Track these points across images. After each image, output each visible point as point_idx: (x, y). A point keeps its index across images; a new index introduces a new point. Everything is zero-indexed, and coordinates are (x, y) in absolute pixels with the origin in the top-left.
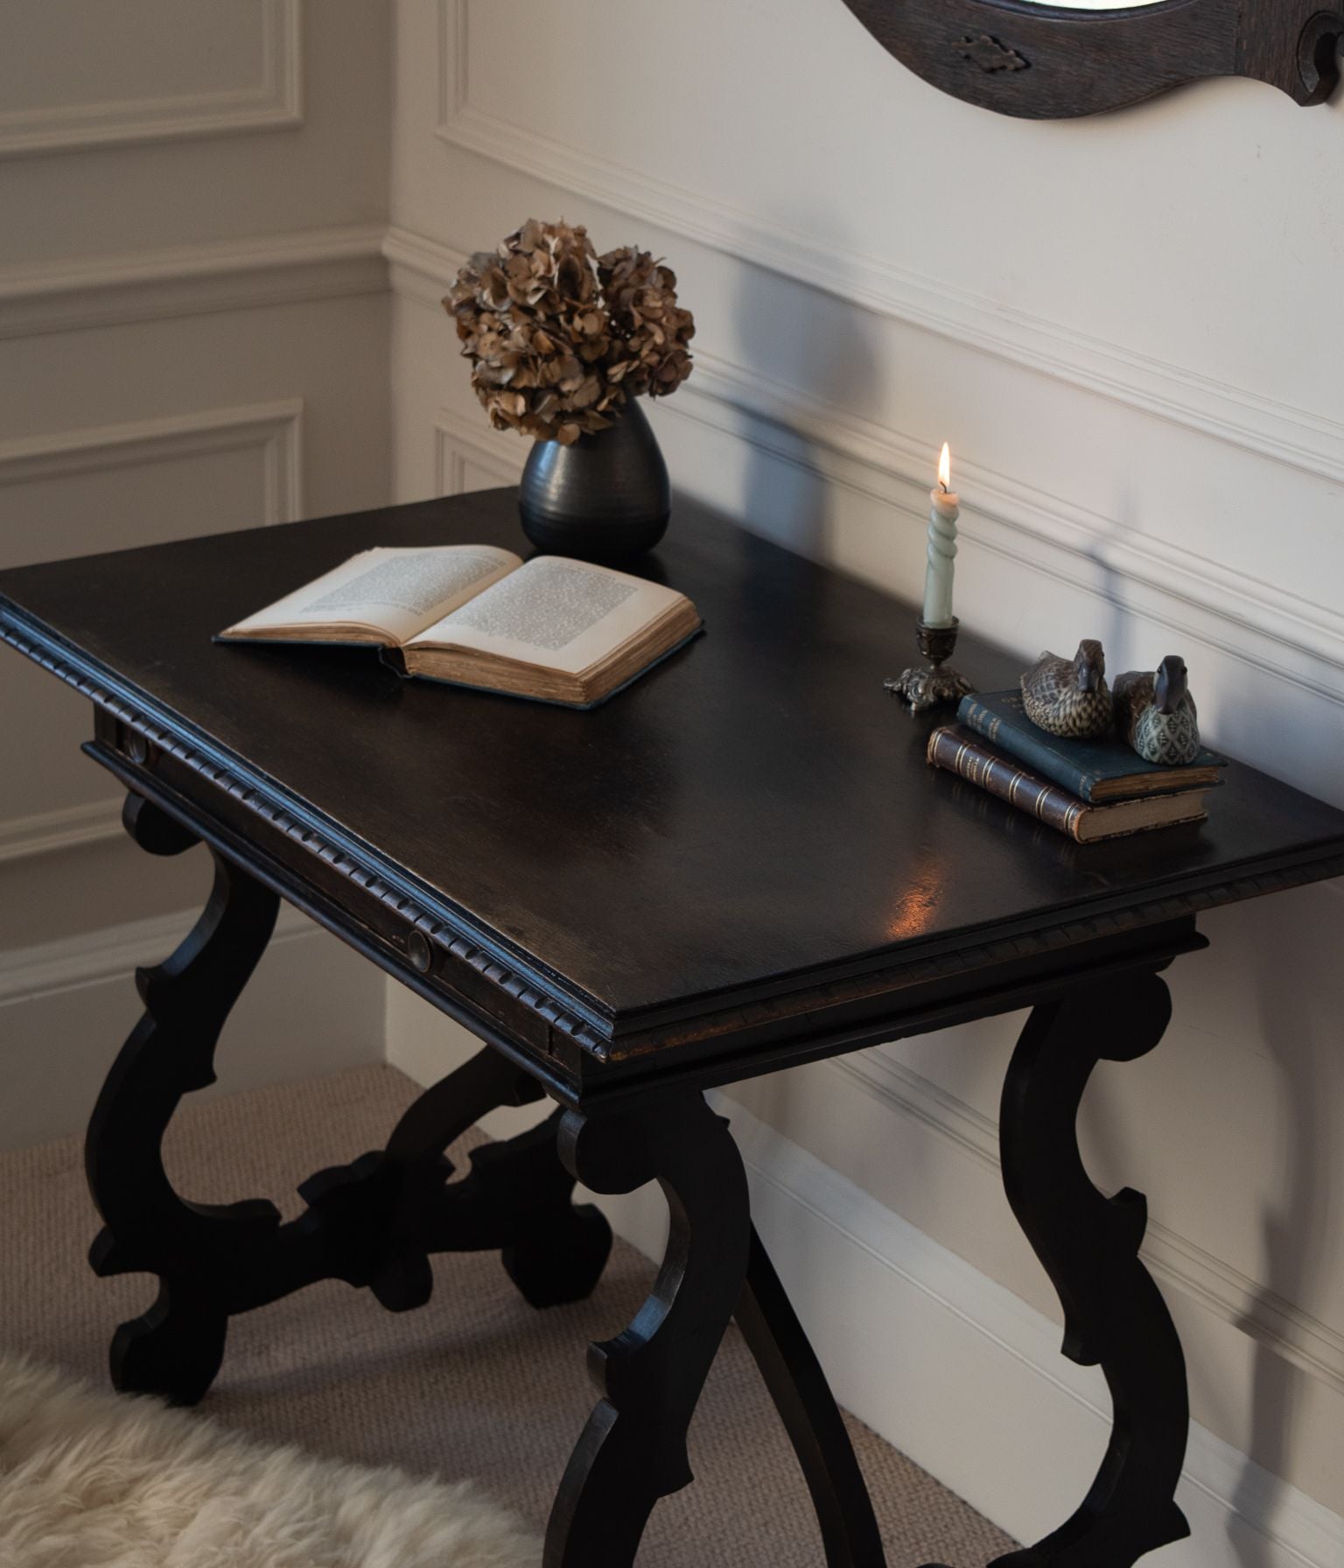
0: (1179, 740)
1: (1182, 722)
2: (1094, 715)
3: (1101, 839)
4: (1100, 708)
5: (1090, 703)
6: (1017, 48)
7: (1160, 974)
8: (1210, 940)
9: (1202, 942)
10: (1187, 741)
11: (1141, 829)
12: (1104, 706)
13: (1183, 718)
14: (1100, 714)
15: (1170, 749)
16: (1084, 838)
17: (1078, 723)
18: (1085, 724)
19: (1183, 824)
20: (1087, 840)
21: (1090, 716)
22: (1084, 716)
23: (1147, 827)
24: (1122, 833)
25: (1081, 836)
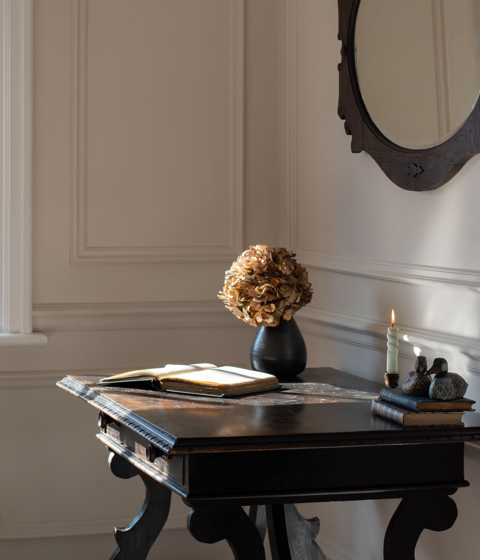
0: (438, 389)
1: (441, 383)
2: (422, 383)
3: (414, 426)
4: (425, 381)
5: (421, 379)
6: (420, 166)
7: (451, 496)
8: (470, 484)
9: (466, 484)
10: (442, 390)
11: (432, 425)
12: (426, 380)
13: (442, 381)
14: (425, 383)
15: (435, 392)
16: (406, 425)
17: (417, 387)
18: (419, 387)
19: (452, 426)
20: (407, 426)
21: (421, 384)
22: (418, 384)
23: (435, 425)
24: (424, 425)
25: (405, 424)
